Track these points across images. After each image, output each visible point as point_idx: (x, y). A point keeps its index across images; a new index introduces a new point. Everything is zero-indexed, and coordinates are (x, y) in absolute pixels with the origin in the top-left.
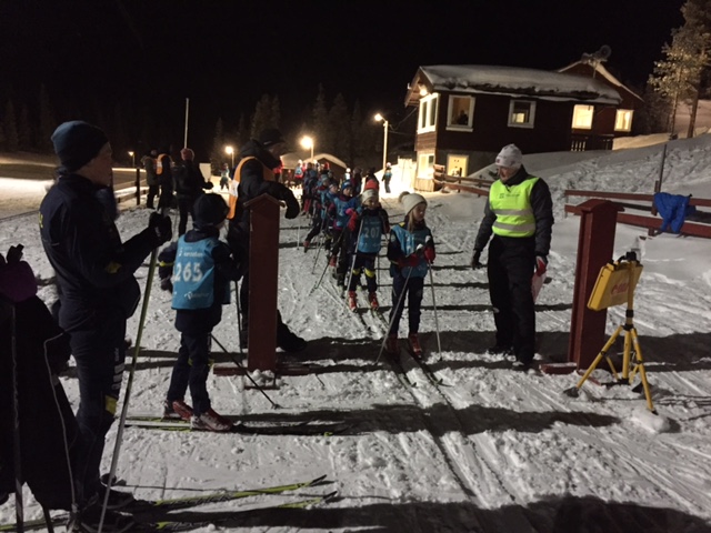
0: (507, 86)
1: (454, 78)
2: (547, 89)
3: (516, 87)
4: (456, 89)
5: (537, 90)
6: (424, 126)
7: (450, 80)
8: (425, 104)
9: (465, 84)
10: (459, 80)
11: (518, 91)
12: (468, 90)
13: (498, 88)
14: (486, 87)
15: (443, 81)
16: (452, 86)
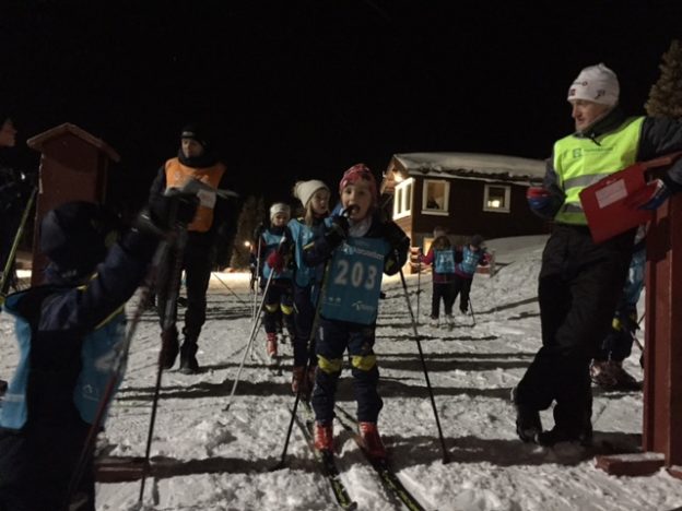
0: (480, 171)
1: (429, 163)
2: (521, 175)
3: (490, 172)
4: (431, 174)
5: (511, 175)
6: (400, 211)
7: (424, 165)
8: (400, 191)
9: (439, 169)
10: (433, 165)
11: (492, 176)
12: (443, 175)
13: (472, 173)
14: (460, 172)
15: (417, 166)
16: (426, 171)
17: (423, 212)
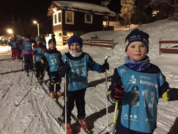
0: (84, 9)
1: (67, 4)
2: (96, 11)
3: (87, 9)
4: (68, 9)
5: (93, 11)
6: (56, 22)
8: (56, 16)
9: (71, 7)
10: (69, 6)
11: (88, 11)
12: (72, 9)
13: (81, 9)
14: (77, 9)
15: (63, 6)
16: (66, 7)
17: (66, 23)
